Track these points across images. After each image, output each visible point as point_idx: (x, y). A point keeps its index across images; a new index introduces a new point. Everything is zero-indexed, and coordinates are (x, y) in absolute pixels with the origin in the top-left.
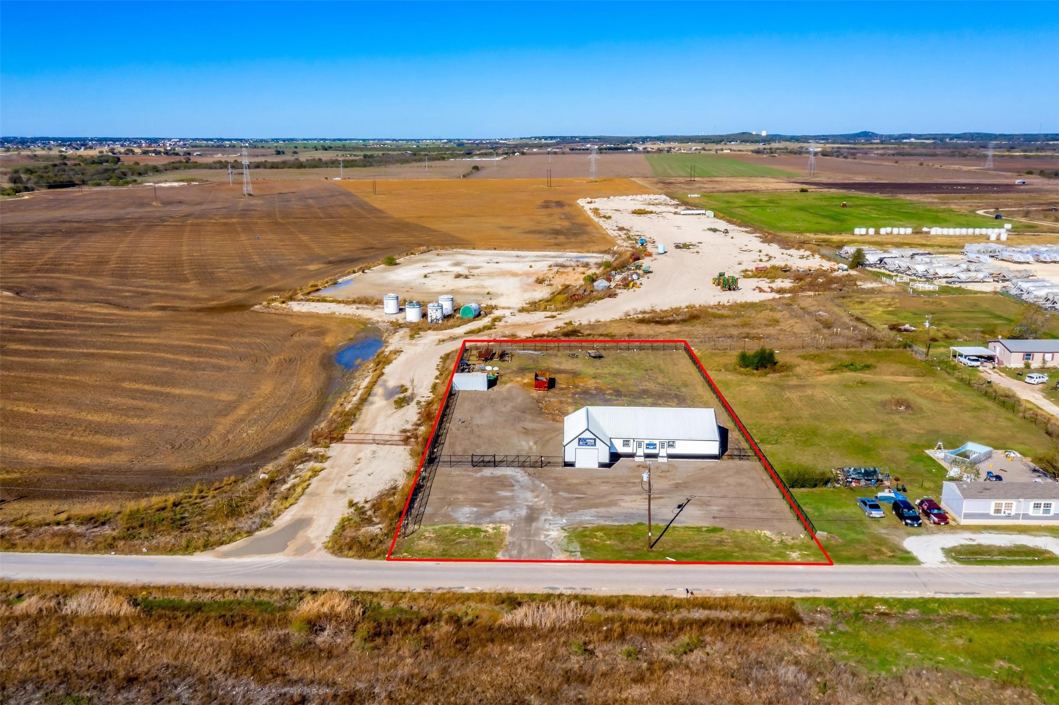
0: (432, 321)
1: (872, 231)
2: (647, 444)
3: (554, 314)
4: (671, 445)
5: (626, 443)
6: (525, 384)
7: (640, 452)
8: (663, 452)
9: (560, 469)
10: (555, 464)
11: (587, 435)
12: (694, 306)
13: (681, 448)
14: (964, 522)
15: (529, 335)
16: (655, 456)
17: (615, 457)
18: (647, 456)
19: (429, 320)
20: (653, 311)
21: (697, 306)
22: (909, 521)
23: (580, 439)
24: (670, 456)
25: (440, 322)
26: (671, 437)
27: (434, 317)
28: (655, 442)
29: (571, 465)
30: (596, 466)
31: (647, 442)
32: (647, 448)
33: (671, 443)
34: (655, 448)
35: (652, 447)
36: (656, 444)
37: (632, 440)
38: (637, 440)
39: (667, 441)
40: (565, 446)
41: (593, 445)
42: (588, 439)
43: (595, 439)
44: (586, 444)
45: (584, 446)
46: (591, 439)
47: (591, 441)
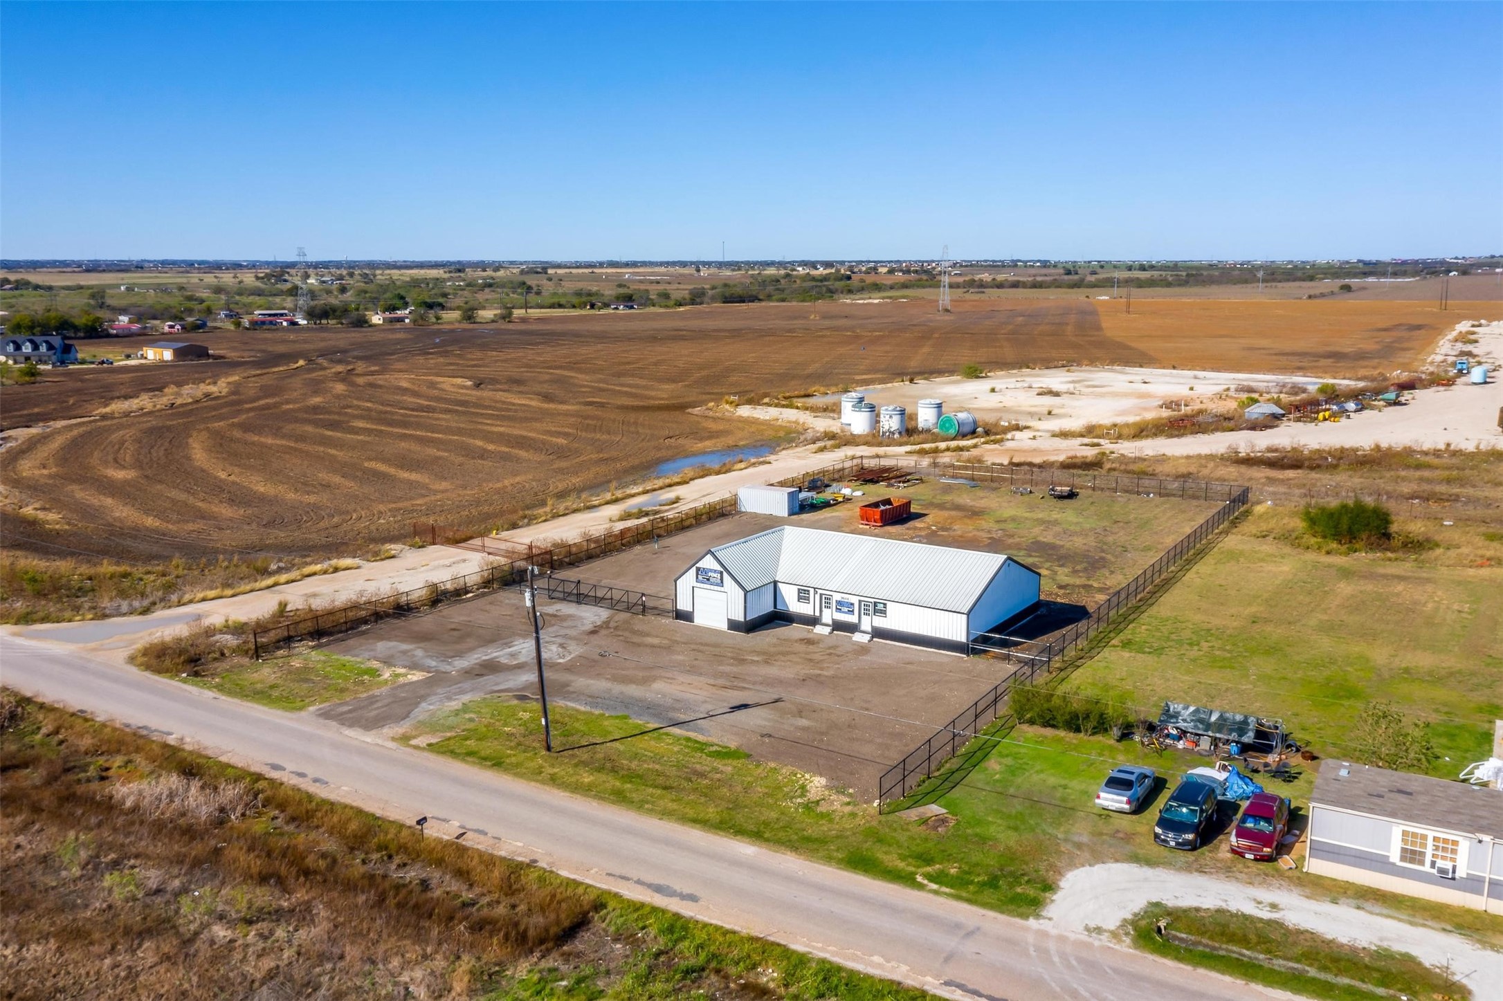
2: (839, 603)
4: (879, 609)
5: (803, 595)
7: (827, 617)
8: (866, 624)
9: (668, 621)
10: (660, 612)
11: (709, 564)
13: (897, 619)
16: (852, 628)
17: (778, 618)
18: (838, 626)
23: (698, 569)
24: (878, 633)
26: (881, 594)
28: (855, 600)
29: (686, 616)
30: (724, 626)
31: (837, 597)
32: (838, 610)
33: (880, 607)
34: (852, 612)
35: (846, 609)
36: (852, 604)
37: (812, 591)
38: (819, 591)
39: (873, 600)
40: (676, 581)
41: (717, 585)
42: (711, 570)
43: (721, 573)
44: (708, 580)
45: (704, 583)
46: (715, 572)
47: (715, 576)
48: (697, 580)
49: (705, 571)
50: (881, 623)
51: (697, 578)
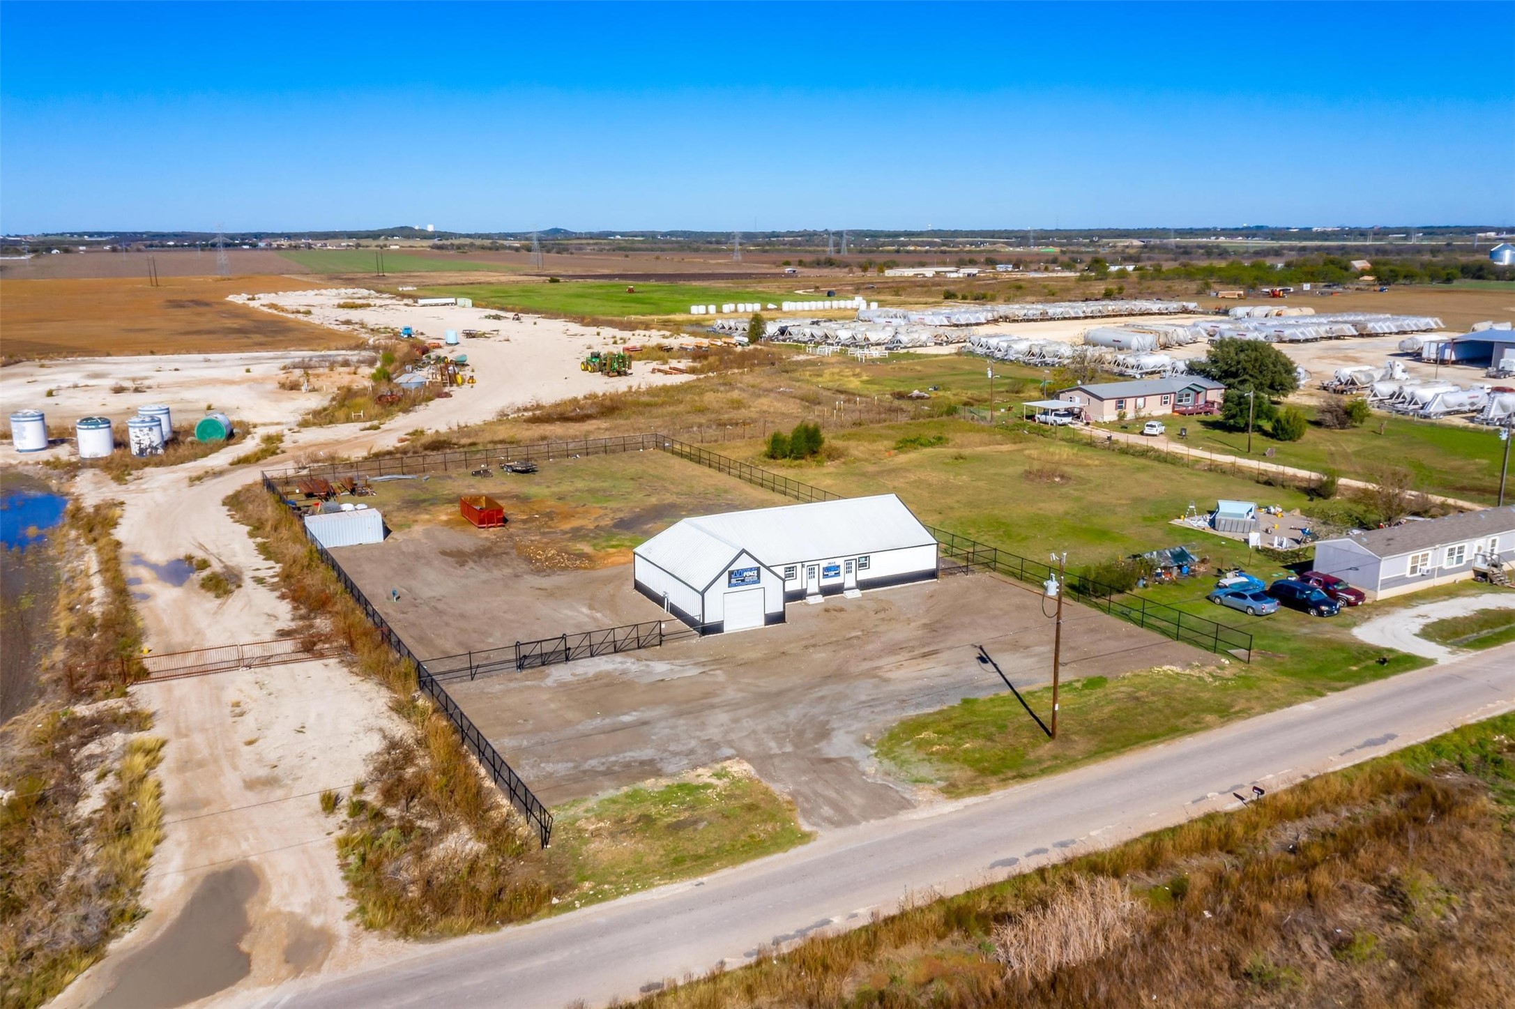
0: (142, 451)
1: (712, 309)
2: (827, 569)
3: (376, 423)
4: (864, 563)
5: (790, 573)
6: (447, 523)
7: (813, 587)
8: (850, 581)
11: (744, 563)
13: (880, 567)
14: (1382, 595)
15: (365, 454)
16: (838, 589)
18: (826, 591)
19: (135, 449)
22: (1324, 608)
23: (731, 573)
24: (864, 585)
25: (160, 451)
26: (862, 549)
27: (146, 443)
28: (840, 562)
29: (717, 628)
30: (760, 622)
31: (824, 564)
32: (825, 576)
33: (862, 561)
34: (838, 574)
35: (833, 573)
36: (839, 566)
37: (799, 566)
38: (806, 564)
39: (857, 557)
40: (702, 594)
41: (754, 582)
42: (746, 570)
43: (758, 569)
44: (743, 581)
45: (739, 585)
46: (751, 569)
47: (751, 574)
48: (730, 585)
49: (740, 572)
50: (864, 575)
51: (730, 582)
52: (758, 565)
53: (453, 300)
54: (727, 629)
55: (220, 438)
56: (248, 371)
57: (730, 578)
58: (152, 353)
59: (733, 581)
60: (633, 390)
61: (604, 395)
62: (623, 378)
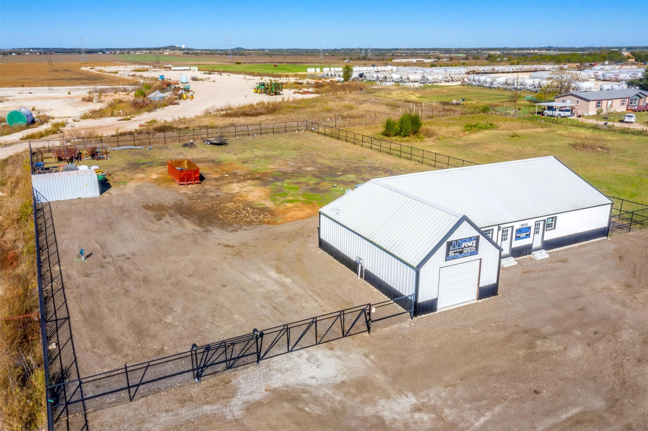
1: (318, 70)
2: (519, 231)
3: (129, 117)
4: (550, 224)
7: (506, 249)
8: (536, 241)
11: (464, 231)
12: (263, 103)
15: (114, 133)
16: (527, 250)
18: (516, 253)
20: (230, 109)
21: (266, 102)
23: (450, 244)
24: (548, 245)
26: (548, 210)
28: (532, 223)
29: (429, 308)
30: (473, 298)
31: (517, 226)
32: (518, 238)
33: (550, 221)
34: (528, 236)
35: (524, 235)
36: (530, 228)
37: (496, 228)
38: (503, 226)
39: (545, 218)
40: (417, 270)
41: (472, 254)
42: (465, 240)
43: (477, 239)
44: (461, 252)
45: (457, 257)
46: (470, 239)
47: (470, 244)
48: (448, 257)
49: (458, 242)
50: (550, 235)
51: (447, 255)
52: (477, 234)
53: (188, 68)
54: (441, 306)
55: (23, 123)
56: (69, 93)
57: (448, 250)
58: (23, 86)
59: (451, 253)
60: (285, 100)
61: (268, 103)
62: (278, 96)
